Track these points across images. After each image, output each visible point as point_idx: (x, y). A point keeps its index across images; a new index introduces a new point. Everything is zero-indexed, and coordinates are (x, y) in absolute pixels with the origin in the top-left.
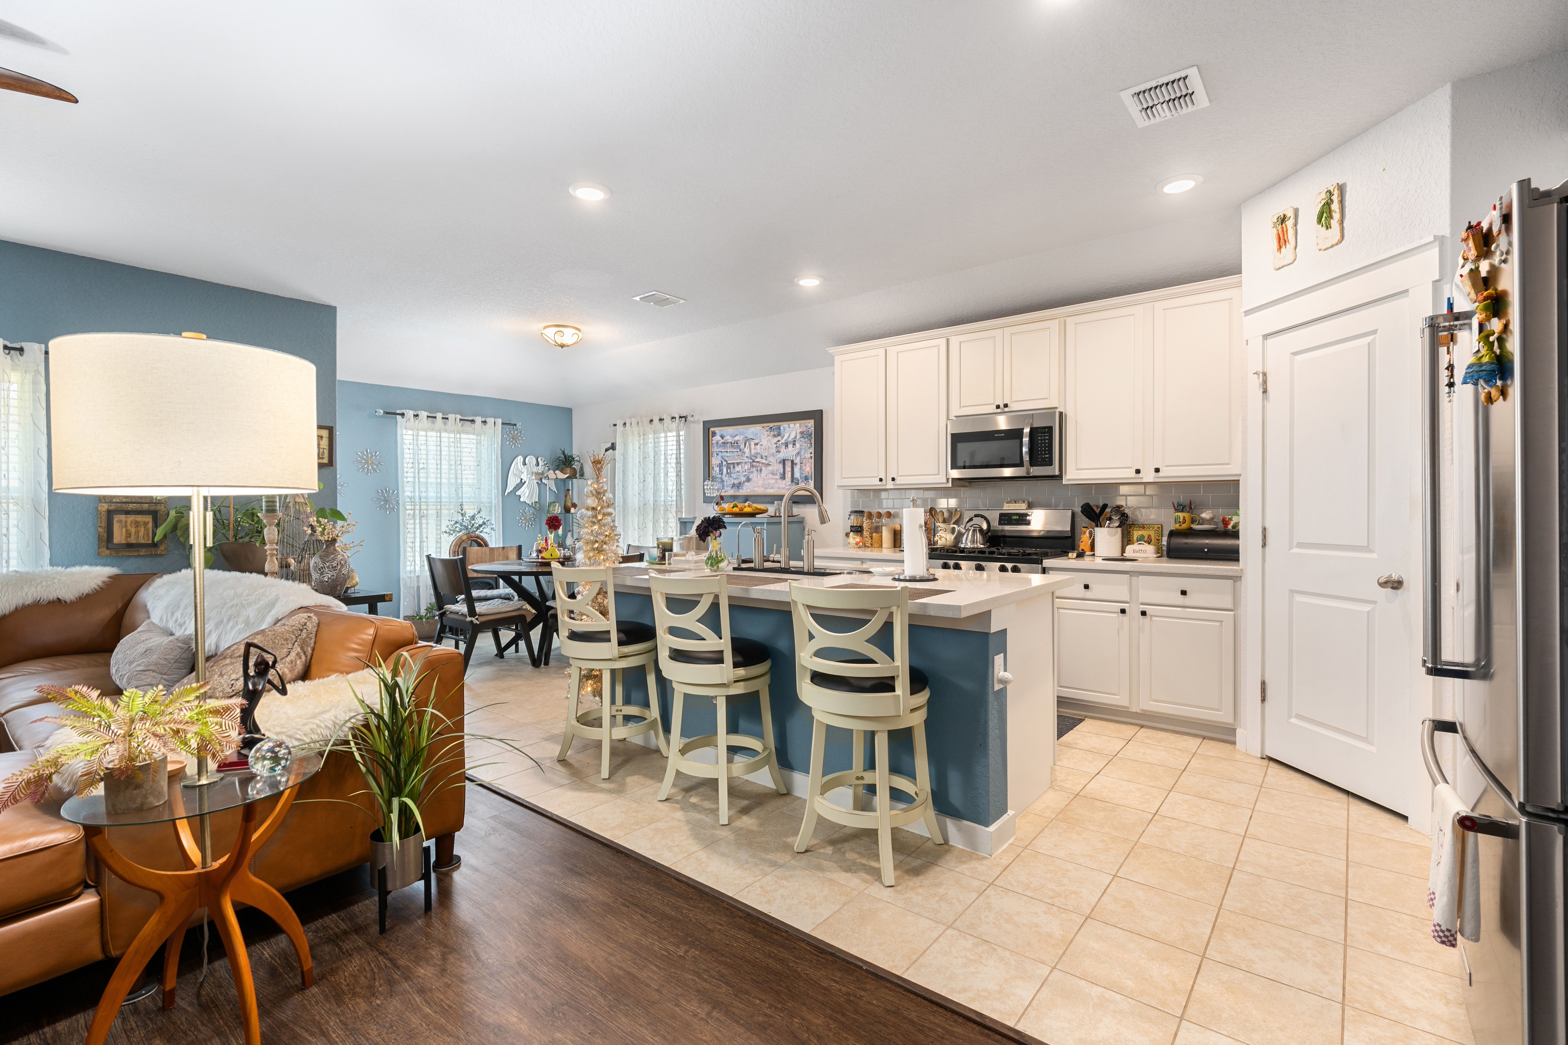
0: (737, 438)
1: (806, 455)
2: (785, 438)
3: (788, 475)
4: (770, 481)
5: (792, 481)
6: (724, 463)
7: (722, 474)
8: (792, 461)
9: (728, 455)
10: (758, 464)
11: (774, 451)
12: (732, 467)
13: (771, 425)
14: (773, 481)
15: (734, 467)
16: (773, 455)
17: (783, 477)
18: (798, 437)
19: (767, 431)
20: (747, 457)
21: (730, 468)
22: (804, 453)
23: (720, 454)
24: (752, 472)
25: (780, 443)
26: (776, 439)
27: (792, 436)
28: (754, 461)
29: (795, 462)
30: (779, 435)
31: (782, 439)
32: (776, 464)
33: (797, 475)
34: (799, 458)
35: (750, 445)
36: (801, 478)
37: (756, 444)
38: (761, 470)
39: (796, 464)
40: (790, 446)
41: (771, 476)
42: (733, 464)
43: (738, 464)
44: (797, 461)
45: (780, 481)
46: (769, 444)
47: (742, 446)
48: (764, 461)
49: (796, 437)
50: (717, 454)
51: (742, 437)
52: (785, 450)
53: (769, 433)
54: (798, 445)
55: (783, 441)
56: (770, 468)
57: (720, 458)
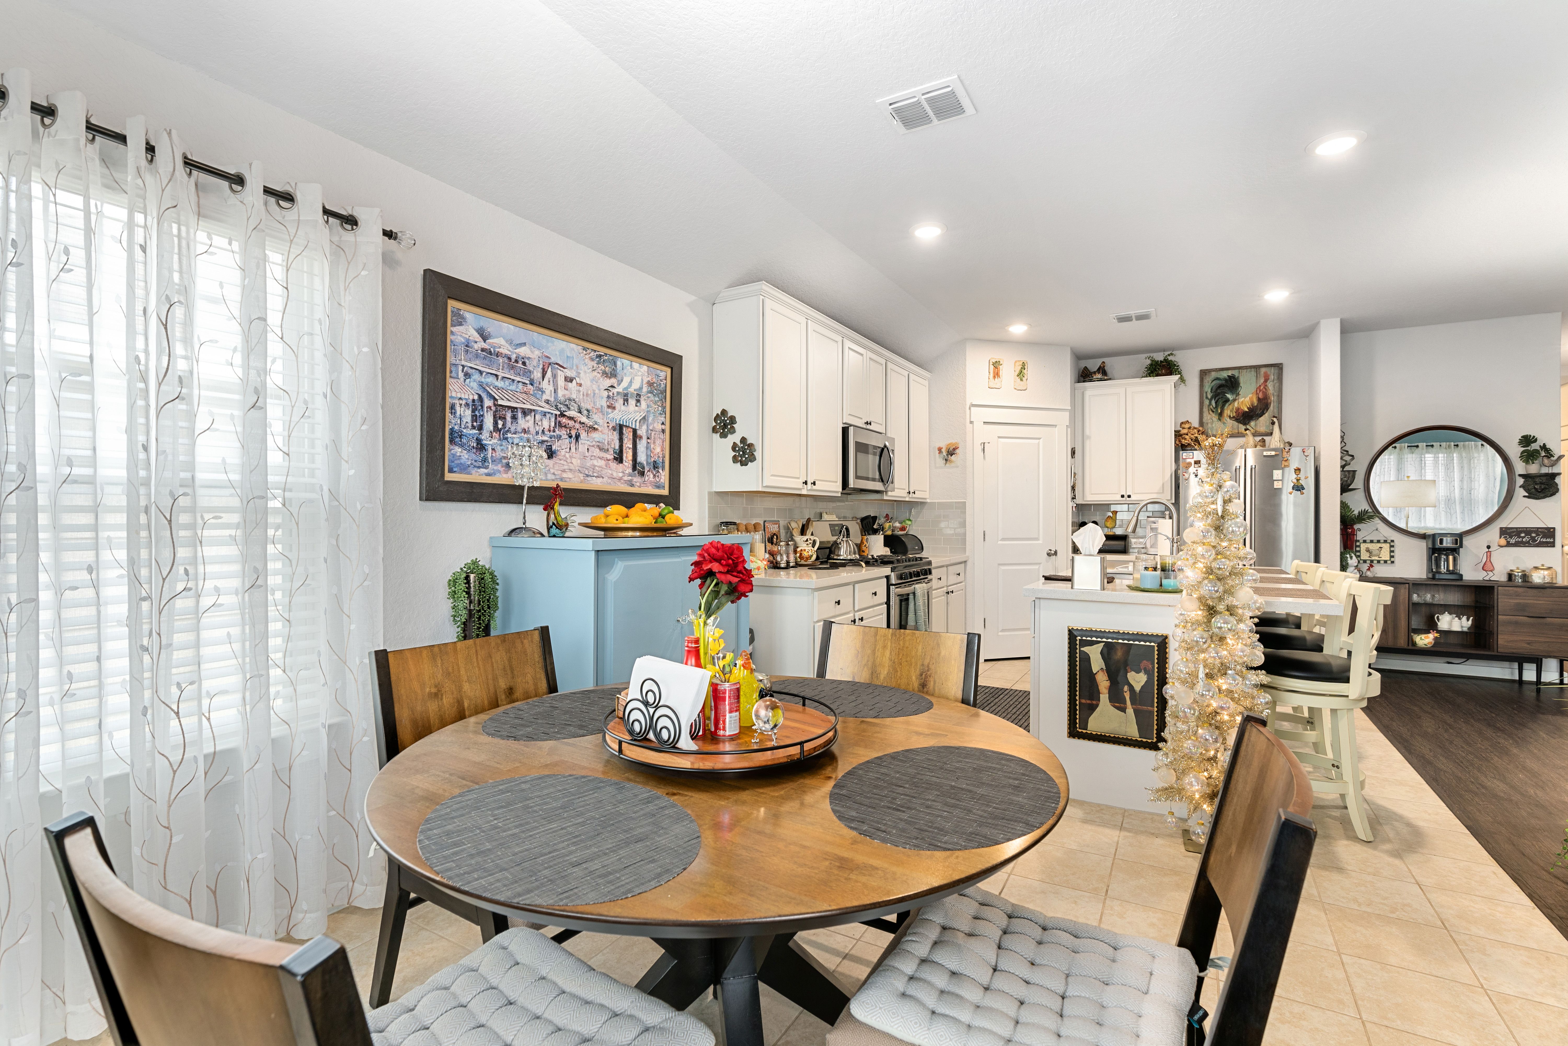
0: (523, 351)
1: (655, 425)
2: (624, 384)
3: (628, 455)
4: (595, 462)
5: (634, 468)
6: (488, 403)
7: (480, 428)
8: (635, 431)
9: (500, 384)
10: (571, 423)
11: (604, 403)
12: (509, 415)
13: (602, 350)
14: (602, 463)
15: (514, 418)
16: (601, 410)
17: (619, 459)
18: (645, 389)
19: (592, 359)
20: (547, 402)
21: (504, 418)
22: (653, 420)
23: (476, 376)
24: (559, 437)
25: (615, 391)
26: (608, 382)
27: (636, 385)
28: (562, 415)
29: (639, 432)
30: (613, 375)
31: (619, 384)
32: (606, 431)
33: (642, 458)
34: (644, 427)
35: (555, 376)
36: (648, 463)
37: (569, 380)
38: (577, 437)
39: (641, 437)
40: (632, 402)
41: (597, 452)
42: (513, 409)
43: (525, 412)
44: (642, 432)
45: (614, 465)
46: (595, 387)
47: (537, 375)
48: (584, 419)
49: (641, 388)
50: (467, 375)
51: (537, 353)
52: (623, 408)
53: (594, 364)
54: (643, 404)
55: (620, 389)
56: (595, 435)
57: (475, 385)
